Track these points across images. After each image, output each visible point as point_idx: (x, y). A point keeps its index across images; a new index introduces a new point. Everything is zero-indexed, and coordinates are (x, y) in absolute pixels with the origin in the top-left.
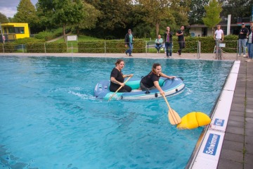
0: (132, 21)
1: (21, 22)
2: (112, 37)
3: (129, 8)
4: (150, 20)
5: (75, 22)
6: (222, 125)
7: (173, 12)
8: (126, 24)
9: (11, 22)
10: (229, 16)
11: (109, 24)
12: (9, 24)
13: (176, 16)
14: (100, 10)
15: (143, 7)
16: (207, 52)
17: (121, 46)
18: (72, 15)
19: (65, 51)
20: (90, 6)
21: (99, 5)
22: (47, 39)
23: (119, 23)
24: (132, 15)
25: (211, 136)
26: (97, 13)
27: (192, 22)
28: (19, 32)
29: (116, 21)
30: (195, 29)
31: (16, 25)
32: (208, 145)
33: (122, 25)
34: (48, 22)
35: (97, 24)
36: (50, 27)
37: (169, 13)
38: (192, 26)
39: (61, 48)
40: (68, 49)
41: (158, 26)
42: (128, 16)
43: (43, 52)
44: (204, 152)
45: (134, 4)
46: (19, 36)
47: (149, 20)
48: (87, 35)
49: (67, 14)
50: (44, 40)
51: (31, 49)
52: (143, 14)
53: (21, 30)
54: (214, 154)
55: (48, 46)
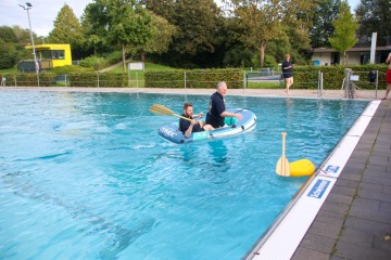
0: (225, 42)
1: (58, 43)
2: (192, 65)
3: (220, 22)
4: (251, 40)
5: (140, 43)
6: (335, 171)
7: (287, 28)
8: (214, 45)
9: (46, 43)
10: (375, 35)
11: (189, 46)
12: (44, 46)
13: (292, 34)
14: (176, 24)
15: (241, 21)
16: (333, 88)
17: (208, 79)
18: (136, 32)
19: (126, 85)
20: (160, 19)
21: (174, 17)
22: (97, 67)
23: (204, 44)
24: (223, 32)
25: (320, 181)
26: (171, 30)
27: (316, 43)
28: (57, 58)
29: (199, 41)
30: (321, 54)
31: (53, 47)
32: (314, 189)
33: (207, 47)
34: (100, 43)
35: (171, 46)
36: (101, 50)
37: (280, 30)
38: (316, 50)
39: (120, 81)
40: (130, 81)
41: (263, 50)
42: (217, 35)
43: (93, 85)
44: (309, 195)
45: (227, 16)
46: (56, 63)
47: (248, 40)
48: (156, 62)
49: (128, 31)
50: (92, 68)
51: (76, 81)
52: (241, 31)
53: (59, 54)
54: (320, 197)
55: (102, 77)
